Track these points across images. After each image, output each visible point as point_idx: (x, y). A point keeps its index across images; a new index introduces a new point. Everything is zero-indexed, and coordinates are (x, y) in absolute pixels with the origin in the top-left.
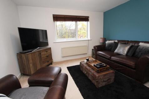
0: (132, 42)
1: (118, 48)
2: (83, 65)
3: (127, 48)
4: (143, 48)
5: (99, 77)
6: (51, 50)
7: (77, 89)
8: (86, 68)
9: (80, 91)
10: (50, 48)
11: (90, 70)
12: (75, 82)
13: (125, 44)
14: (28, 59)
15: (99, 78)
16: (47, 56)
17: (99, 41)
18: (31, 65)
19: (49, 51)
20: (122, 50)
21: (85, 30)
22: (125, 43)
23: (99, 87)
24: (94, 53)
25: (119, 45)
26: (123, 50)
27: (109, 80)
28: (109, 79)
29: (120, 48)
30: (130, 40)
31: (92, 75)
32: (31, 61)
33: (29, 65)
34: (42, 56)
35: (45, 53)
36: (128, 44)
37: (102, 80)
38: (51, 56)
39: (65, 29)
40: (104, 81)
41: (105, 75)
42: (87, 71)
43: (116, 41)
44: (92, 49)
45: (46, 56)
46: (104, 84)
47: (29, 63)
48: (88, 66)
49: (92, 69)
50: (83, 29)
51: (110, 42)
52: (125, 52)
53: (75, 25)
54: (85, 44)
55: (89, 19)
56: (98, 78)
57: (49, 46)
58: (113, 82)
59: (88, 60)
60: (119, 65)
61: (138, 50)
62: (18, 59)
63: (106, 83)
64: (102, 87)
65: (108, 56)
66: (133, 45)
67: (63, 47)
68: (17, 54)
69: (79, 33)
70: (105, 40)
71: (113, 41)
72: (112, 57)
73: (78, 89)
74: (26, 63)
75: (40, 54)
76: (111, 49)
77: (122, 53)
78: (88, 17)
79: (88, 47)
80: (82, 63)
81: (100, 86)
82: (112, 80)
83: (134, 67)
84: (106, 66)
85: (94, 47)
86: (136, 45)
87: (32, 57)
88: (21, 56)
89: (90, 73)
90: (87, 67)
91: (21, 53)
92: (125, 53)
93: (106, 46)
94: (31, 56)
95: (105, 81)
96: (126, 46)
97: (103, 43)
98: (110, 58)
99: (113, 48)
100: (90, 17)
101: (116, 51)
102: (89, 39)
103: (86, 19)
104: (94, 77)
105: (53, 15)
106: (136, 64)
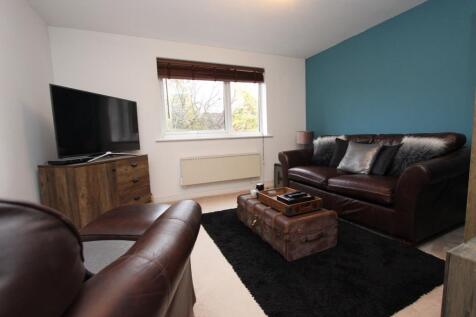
0: (384, 137)
1: (347, 155)
2: (246, 203)
3: (370, 155)
4: (411, 149)
5: (291, 226)
6: (147, 164)
7: (229, 268)
8: (255, 209)
9: (235, 271)
10: (145, 158)
11: (268, 212)
12: (222, 252)
13: (367, 143)
14: (74, 185)
15: (293, 230)
16: (135, 181)
17: (296, 140)
18: (83, 202)
19: (142, 166)
20: (359, 161)
21: (253, 113)
22: (366, 140)
23: (295, 258)
24: (281, 175)
25: (350, 148)
26: (361, 161)
27: (322, 240)
28: (321, 236)
29: (352, 154)
30: (378, 134)
31: (273, 226)
32: (83, 190)
33: (78, 201)
34: (120, 179)
35: (130, 168)
36: (373, 142)
37: (303, 238)
38: (148, 182)
39: (190, 111)
40: (307, 241)
41: (309, 223)
42: (257, 218)
43: (342, 138)
44: (276, 165)
45: (130, 178)
46: (307, 250)
47: (76, 196)
48: (262, 203)
49: (273, 208)
50: (249, 110)
51: (326, 139)
52: (365, 165)
53: (222, 101)
54: (254, 149)
55: (266, 75)
56: (290, 230)
57: (142, 152)
58: (334, 245)
59: (260, 188)
60: (350, 199)
61: (399, 157)
62: (41, 185)
63: (314, 246)
64: (301, 259)
65: (319, 177)
66: (388, 144)
67: (185, 156)
68: (39, 167)
69: (236, 122)
70: (311, 136)
71: (332, 139)
72: (331, 180)
73: (231, 267)
74: (66, 195)
75: (114, 170)
76: (328, 160)
77: (357, 169)
78: (262, 70)
79: (261, 156)
80: (245, 197)
81: (296, 255)
82: (331, 240)
83: (388, 201)
84: (312, 198)
85: (281, 156)
86: (395, 144)
87: (88, 178)
88: (53, 174)
89: (268, 221)
90: (258, 206)
91: (52, 163)
92: (368, 167)
93: (315, 151)
94: (85, 175)
95: (311, 241)
96: (369, 150)
97: (306, 145)
98: (326, 182)
99: (334, 158)
100: (266, 71)
101: (342, 165)
102: (266, 134)
103: (255, 75)
104: (278, 229)
105: (158, 59)
106: (393, 191)
